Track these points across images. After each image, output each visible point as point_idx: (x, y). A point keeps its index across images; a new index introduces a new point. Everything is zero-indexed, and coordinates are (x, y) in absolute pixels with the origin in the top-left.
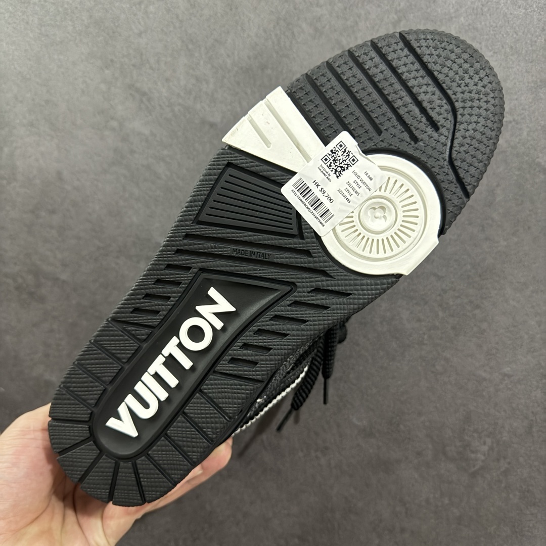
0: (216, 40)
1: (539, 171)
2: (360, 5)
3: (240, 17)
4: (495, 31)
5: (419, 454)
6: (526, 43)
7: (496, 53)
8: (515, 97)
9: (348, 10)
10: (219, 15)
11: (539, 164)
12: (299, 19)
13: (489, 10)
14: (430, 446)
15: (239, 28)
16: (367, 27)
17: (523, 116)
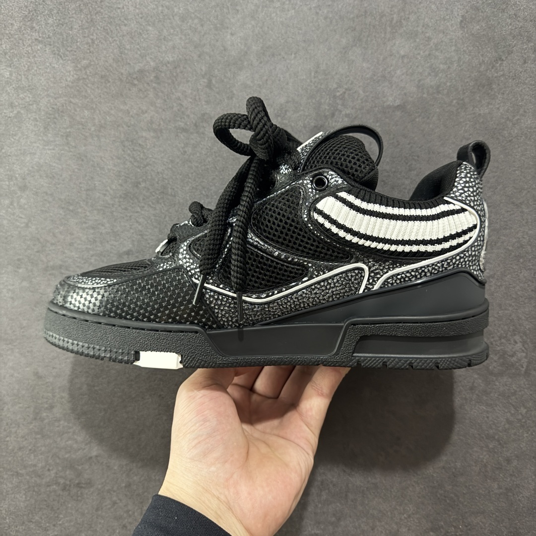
0: (88, 190)
1: (393, 111)
2: (173, 91)
3: (93, 161)
4: (284, 39)
5: (472, 389)
6: (312, 31)
7: (296, 53)
8: (334, 73)
9: (168, 100)
10: (76, 170)
11: (389, 107)
12: (137, 133)
13: (268, 28)
14: (476, 376)
15: (98, 169)
16: (190, 102)
17: (350, 82)
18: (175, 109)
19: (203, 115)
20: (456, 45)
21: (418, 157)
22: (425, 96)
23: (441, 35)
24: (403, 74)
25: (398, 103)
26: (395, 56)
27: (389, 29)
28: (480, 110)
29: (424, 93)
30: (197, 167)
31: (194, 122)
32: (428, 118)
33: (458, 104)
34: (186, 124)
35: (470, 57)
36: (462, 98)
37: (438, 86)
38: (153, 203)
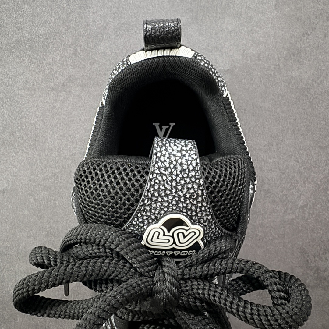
18: (47, 72)
19: (70, 77)
20: (272, 23)
21: (245, 110)
22: (249, 62)
23: (260, 15)
24: (231, 45)
25: (227, 68)
26: (225, 31)
27: (219, 10)
28: (292, 73)
29: (248, 60)
30: (64, 119)
31: (62, 82)
32: (252, 80)
33: (275, 68)
34: (55, 84)
35: (283, 32)
36: (278, 64)
37: (259, 55)
38: (26, 149)
